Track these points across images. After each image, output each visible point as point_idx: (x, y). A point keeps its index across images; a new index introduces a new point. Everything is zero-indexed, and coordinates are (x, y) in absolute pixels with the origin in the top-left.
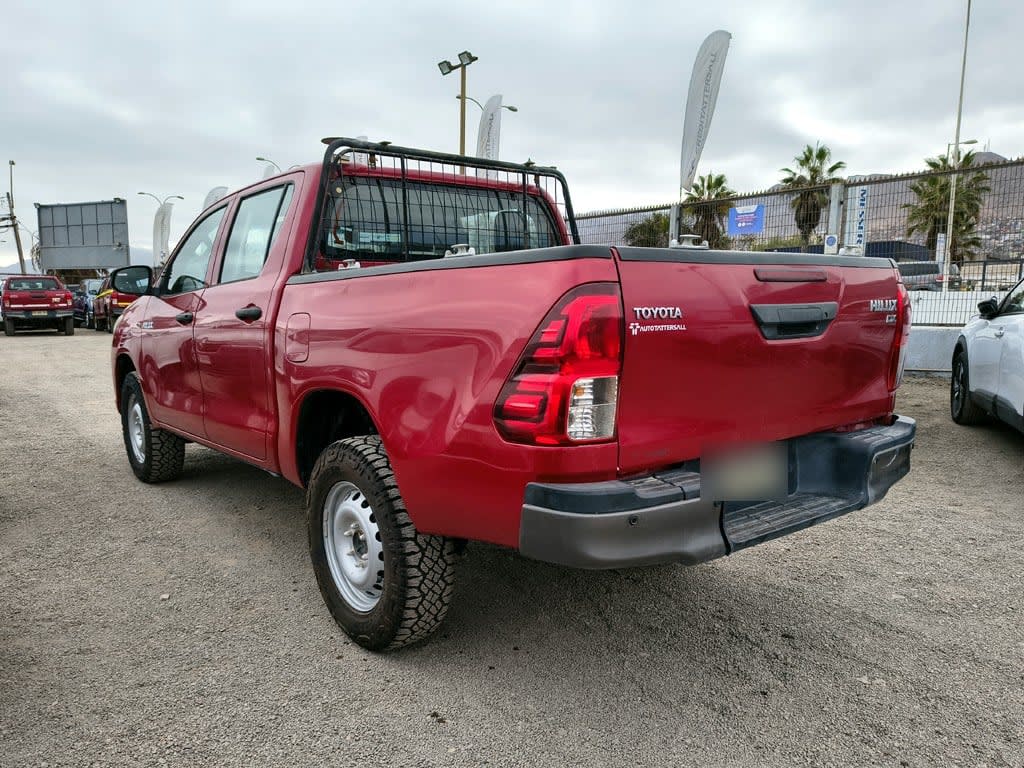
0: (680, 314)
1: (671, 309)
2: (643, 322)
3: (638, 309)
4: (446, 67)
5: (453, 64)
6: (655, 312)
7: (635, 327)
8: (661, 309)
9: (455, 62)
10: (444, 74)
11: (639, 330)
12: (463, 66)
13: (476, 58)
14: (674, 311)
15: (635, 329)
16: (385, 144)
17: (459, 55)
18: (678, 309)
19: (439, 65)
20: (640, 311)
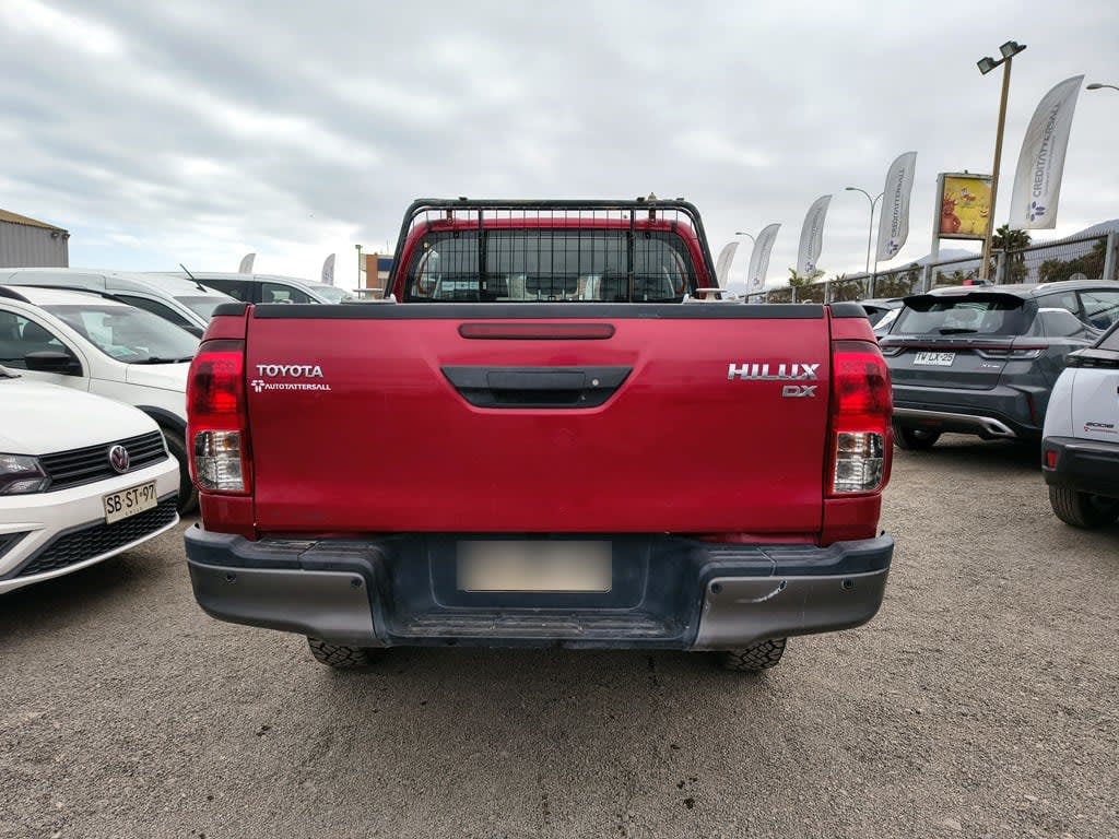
0: (320, 372)
1: (307, 368)
2: (268, 380)
3: (261, 367)
4: (988, 64)
5: (996, 60)
6: (284, 371)
7: (258, 384)
8: (292, 368)
9: (998, 57)
10: (984, 73)
11: (263, 387)
12: (1008, 60)
13: (1025, 47)
14: (310, 371)
15: (258, 386)
16: (462, 199)
17: (1001, 48)
18: (317, 368)
19: (978, 64)
20: (264, 369)
